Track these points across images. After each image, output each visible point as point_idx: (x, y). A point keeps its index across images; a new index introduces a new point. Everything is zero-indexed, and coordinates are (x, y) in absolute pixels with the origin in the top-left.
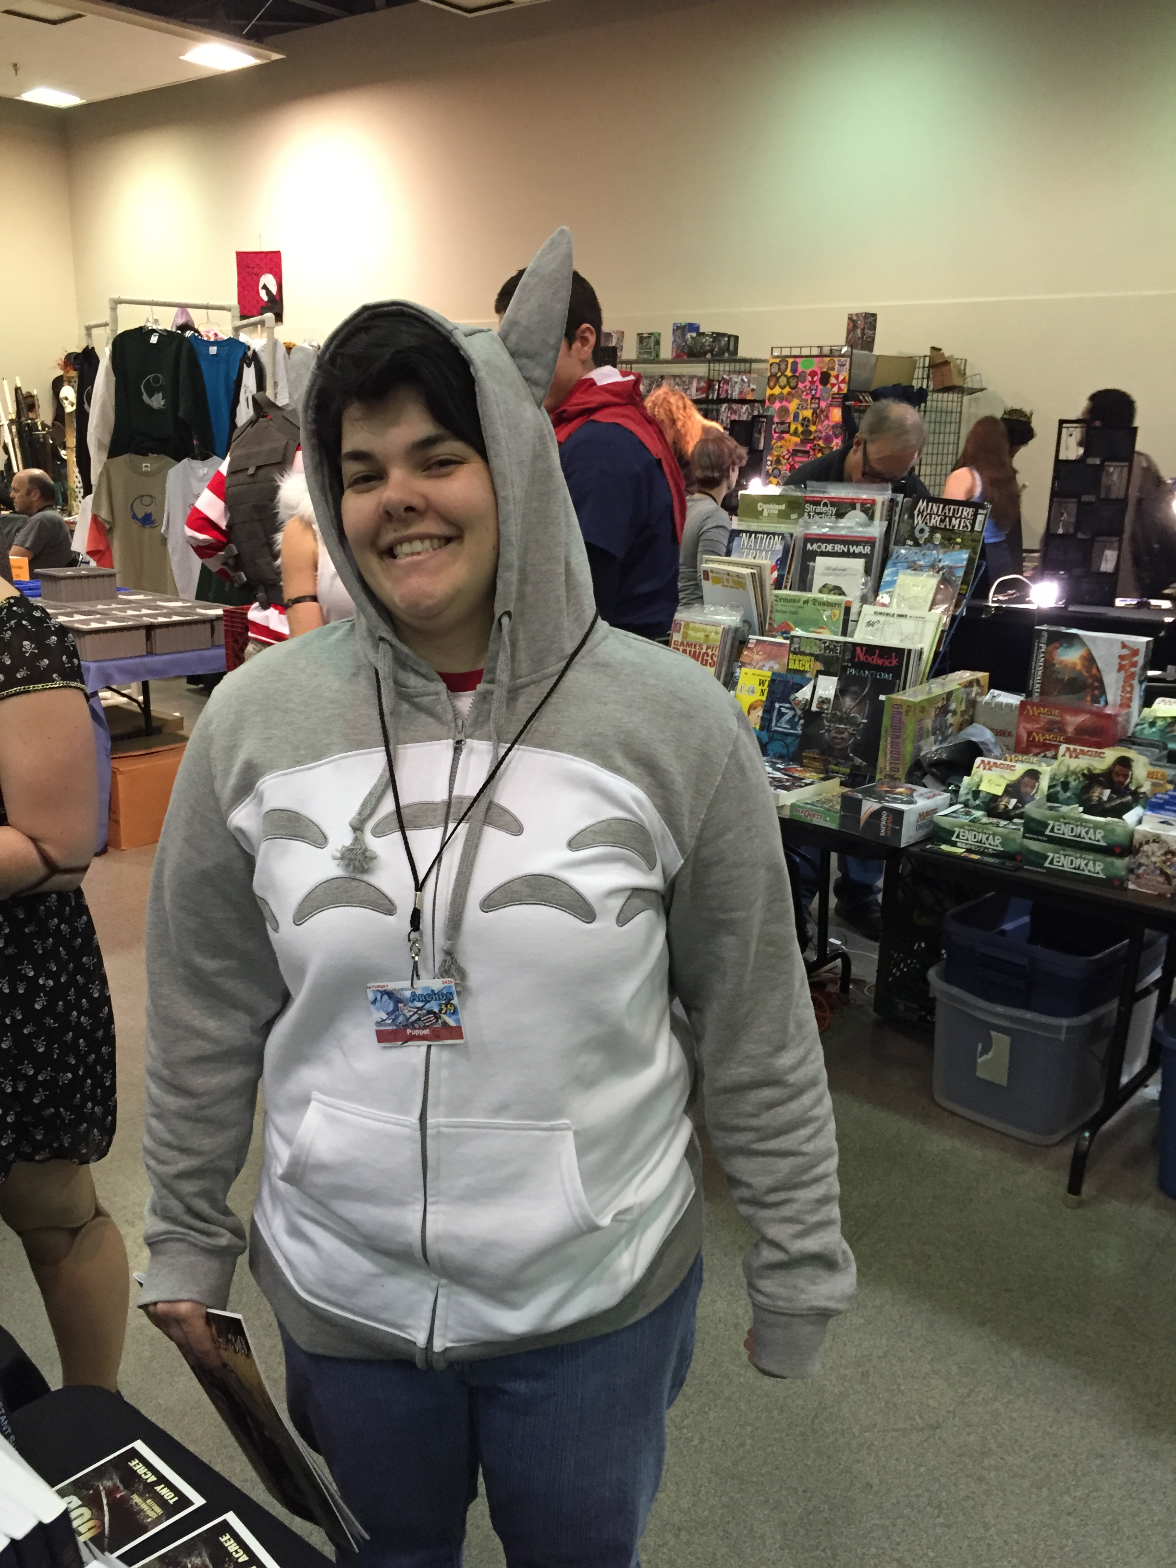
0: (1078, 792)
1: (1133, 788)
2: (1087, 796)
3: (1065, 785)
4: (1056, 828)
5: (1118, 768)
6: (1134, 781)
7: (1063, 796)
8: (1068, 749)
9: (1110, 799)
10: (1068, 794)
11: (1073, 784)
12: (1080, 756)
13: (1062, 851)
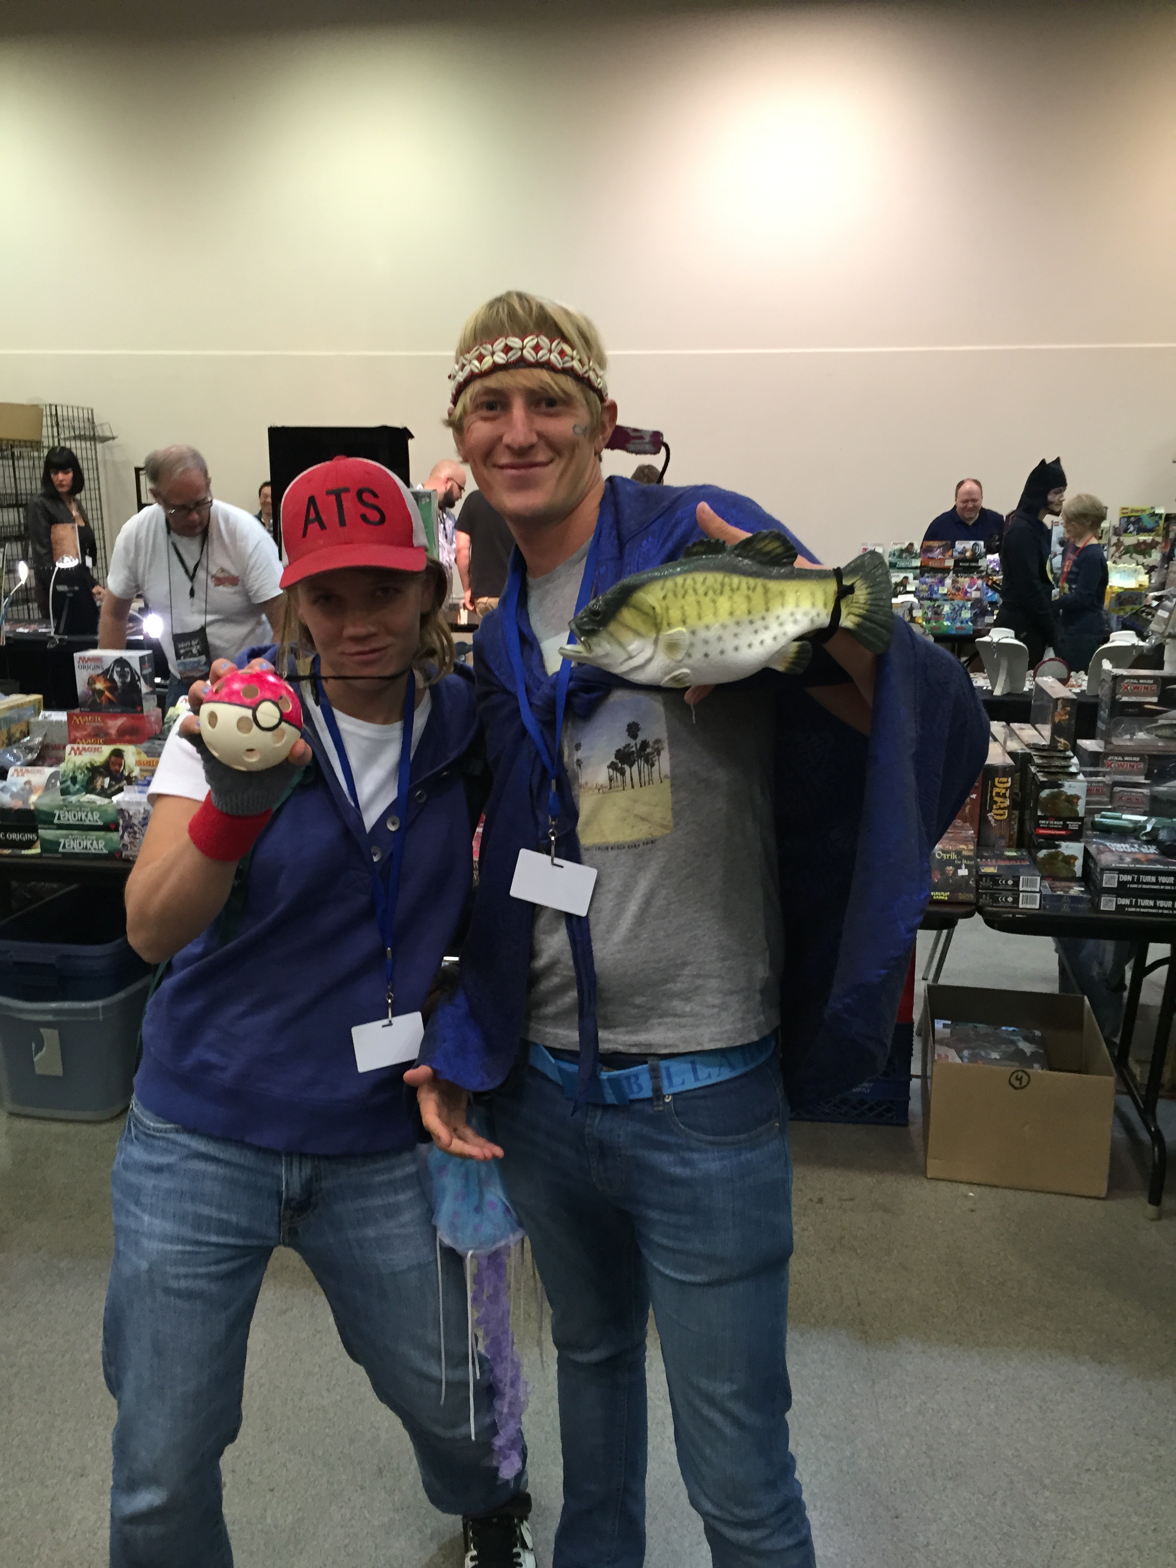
0: (85, 783)
1: (126, 774)
2: (91, 787)
3: (74, 780)
4: (62, 815)
5: (113, 759)
6: (127, 768)
7: (73, 789)
8: (72, 749)
9: (110, 786)
10: (77, 786)
11: (80, 777)
12: (83, 753)
13: (72, 835)
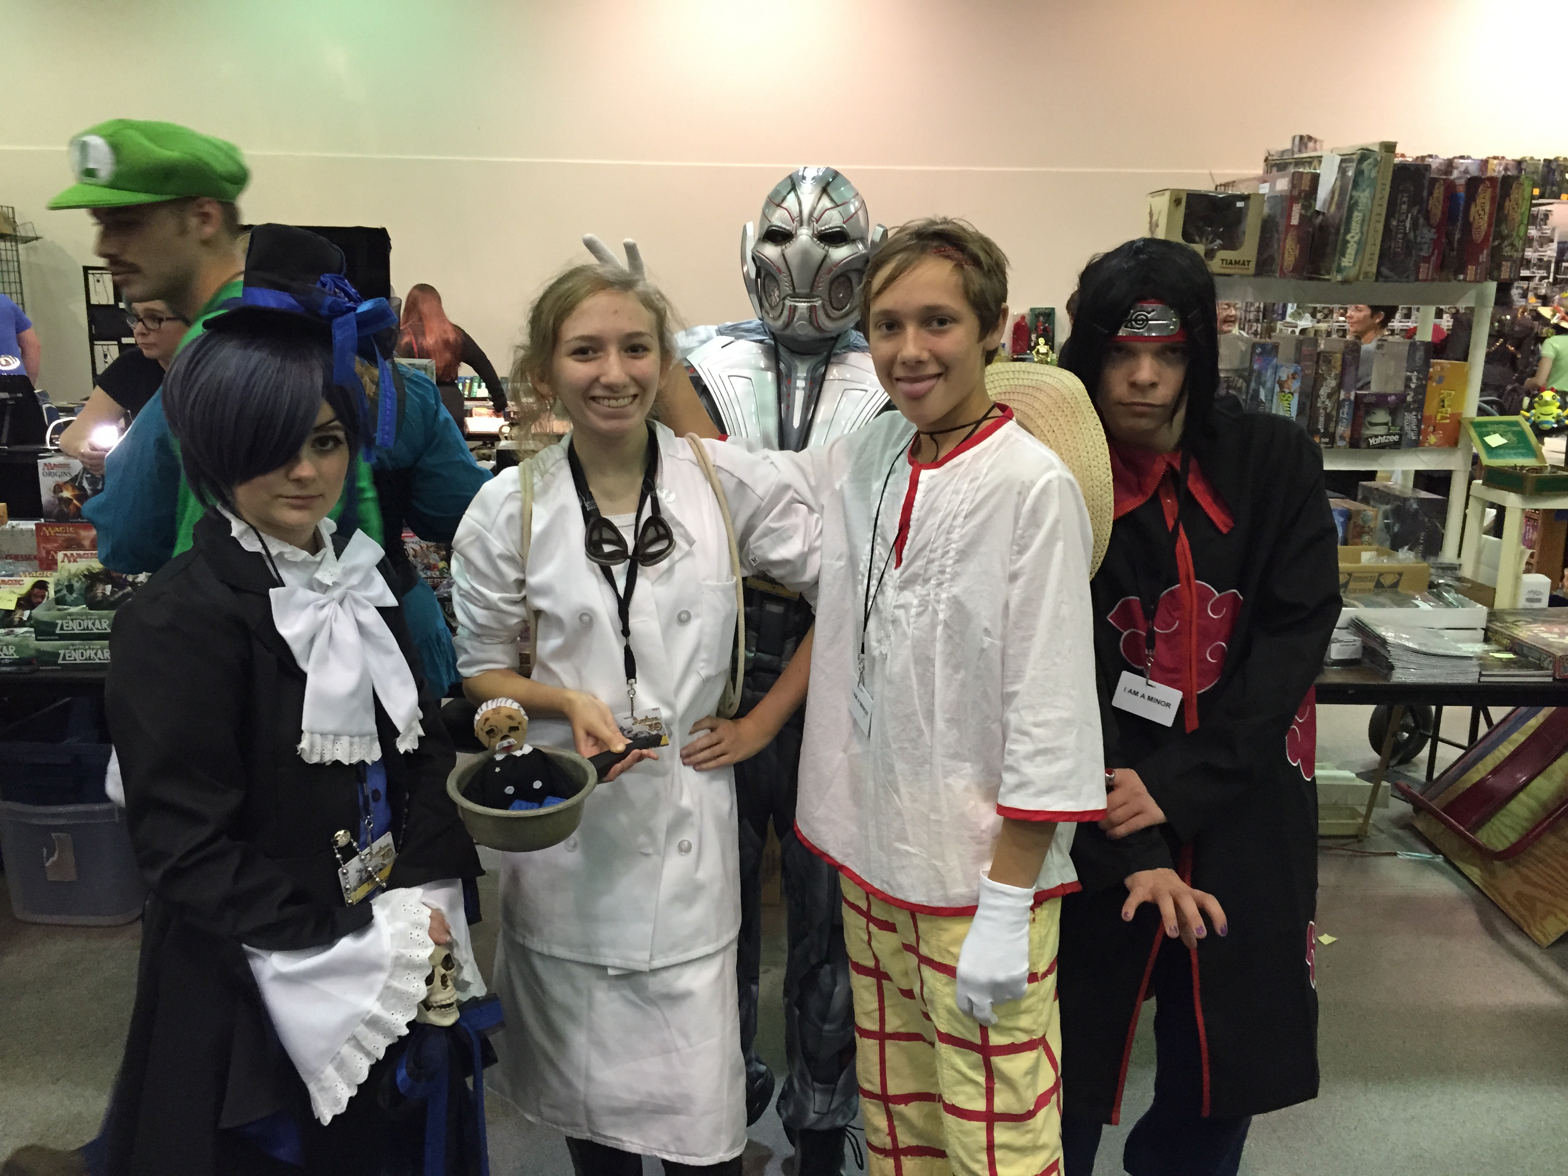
2: (92, 594)
4: (65, 625)
12: (78, 560)
13: (73, 645)
